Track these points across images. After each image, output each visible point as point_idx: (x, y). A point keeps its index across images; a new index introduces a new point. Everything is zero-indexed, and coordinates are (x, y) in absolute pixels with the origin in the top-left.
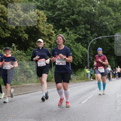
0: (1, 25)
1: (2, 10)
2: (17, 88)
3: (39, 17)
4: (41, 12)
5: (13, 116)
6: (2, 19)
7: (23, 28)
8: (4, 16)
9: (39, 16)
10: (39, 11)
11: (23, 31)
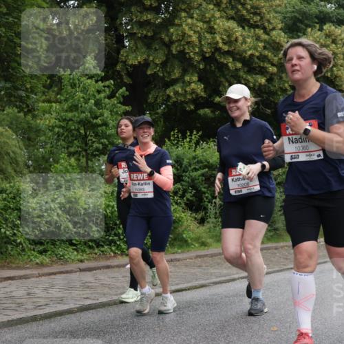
0: (227, 77)
1: (228, 36)
2: (276, 251)
3: (334, 45)
4: (340, 31)
5: (276, 329)
6: (231, 60)
7: (288, 82)
8: (236, 51)
9: (334, 42)
10: (333, 27)
11: (289, 88)
